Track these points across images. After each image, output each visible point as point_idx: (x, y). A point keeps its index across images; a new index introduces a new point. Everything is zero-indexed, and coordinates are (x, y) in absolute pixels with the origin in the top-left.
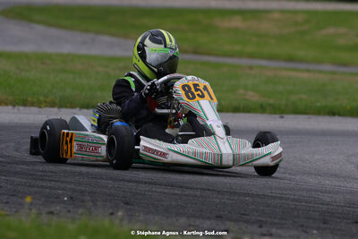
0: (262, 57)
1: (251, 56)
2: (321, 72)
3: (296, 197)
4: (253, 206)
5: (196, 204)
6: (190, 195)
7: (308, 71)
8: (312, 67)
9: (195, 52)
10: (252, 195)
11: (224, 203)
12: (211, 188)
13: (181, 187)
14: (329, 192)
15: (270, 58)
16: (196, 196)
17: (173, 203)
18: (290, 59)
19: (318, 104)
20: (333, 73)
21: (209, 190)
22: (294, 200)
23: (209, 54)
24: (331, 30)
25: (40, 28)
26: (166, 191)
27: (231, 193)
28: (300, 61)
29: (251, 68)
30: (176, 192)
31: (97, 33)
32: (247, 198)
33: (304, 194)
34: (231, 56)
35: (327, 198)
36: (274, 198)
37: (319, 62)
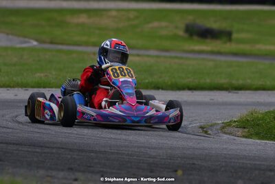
2: (148, 56)
3: (130, 152)
4: (96, 161)
5: (52, 159)
6: (48, 153)
7: (138, 55)
8: (141, 52)
9: (51, 43)
10: (96, 152)
11: (74, 158)
12: (64, 147)
13: (42, 147)
14: (155, 148)
16: (52, 153)
17: (35, 159)
19: (147, 81)
20: (158, 57)
21: (63, 148)
22: (128, 155)
23: (62, 44)
24: (156, 24)
26: (29, 150)
27: (79, 151)
29: (94, 54)
30: (37, 150)
32: (92, 154)
33: (136, 150)
35: (153, 153)
36: (112, 153)
37: (147, 49)
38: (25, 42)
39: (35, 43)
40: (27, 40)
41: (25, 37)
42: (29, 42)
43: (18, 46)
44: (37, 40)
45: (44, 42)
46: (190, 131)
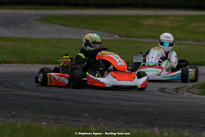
1: (154, 38)
2: (185, 44)
7: (179, 44)
9: (127, 37)
20: (191, 45)
23: (133, 37)
24: (196, 24)
25: (56, 26)
29: (151, 43)
34: (144, 38)
37: (186, 40)
38: (111, 36)
39: (117, 37)
40: (113, 35)
41: (112, 33)
43: (106, 39)
44: (118, 35)
45: (123, 36)
46: (167, 91)
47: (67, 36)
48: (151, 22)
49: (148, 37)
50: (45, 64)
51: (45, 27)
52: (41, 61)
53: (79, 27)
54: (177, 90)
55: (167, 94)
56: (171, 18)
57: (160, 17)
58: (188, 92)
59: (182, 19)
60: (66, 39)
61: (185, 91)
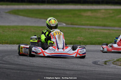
0: (95, 25)
1: (91, 25)
7: (109, 30)
9: (72, 24)
15: (98, 26)
18: (104, 26)
25: (21, 17)
28: (108, 26)
29: (89, 29)
31: (40, 18)
39: (64, 24)
42: (62, 24)
44: (65, 23)
45: (68, 24)
46: (99, 63)
47: (28, 24)
48: (89, 14)
49: (87, 25)
50: (12, 44)
51: (13, 18)
52: (9, 42)
53: (37, 18)
54: (105, 63)
55: (99, 65)
56: (103, 11)
57: (95, 10)
58: (114, 64)
59: (111, 12)
60: (27, 26)
61: (112, 63)
